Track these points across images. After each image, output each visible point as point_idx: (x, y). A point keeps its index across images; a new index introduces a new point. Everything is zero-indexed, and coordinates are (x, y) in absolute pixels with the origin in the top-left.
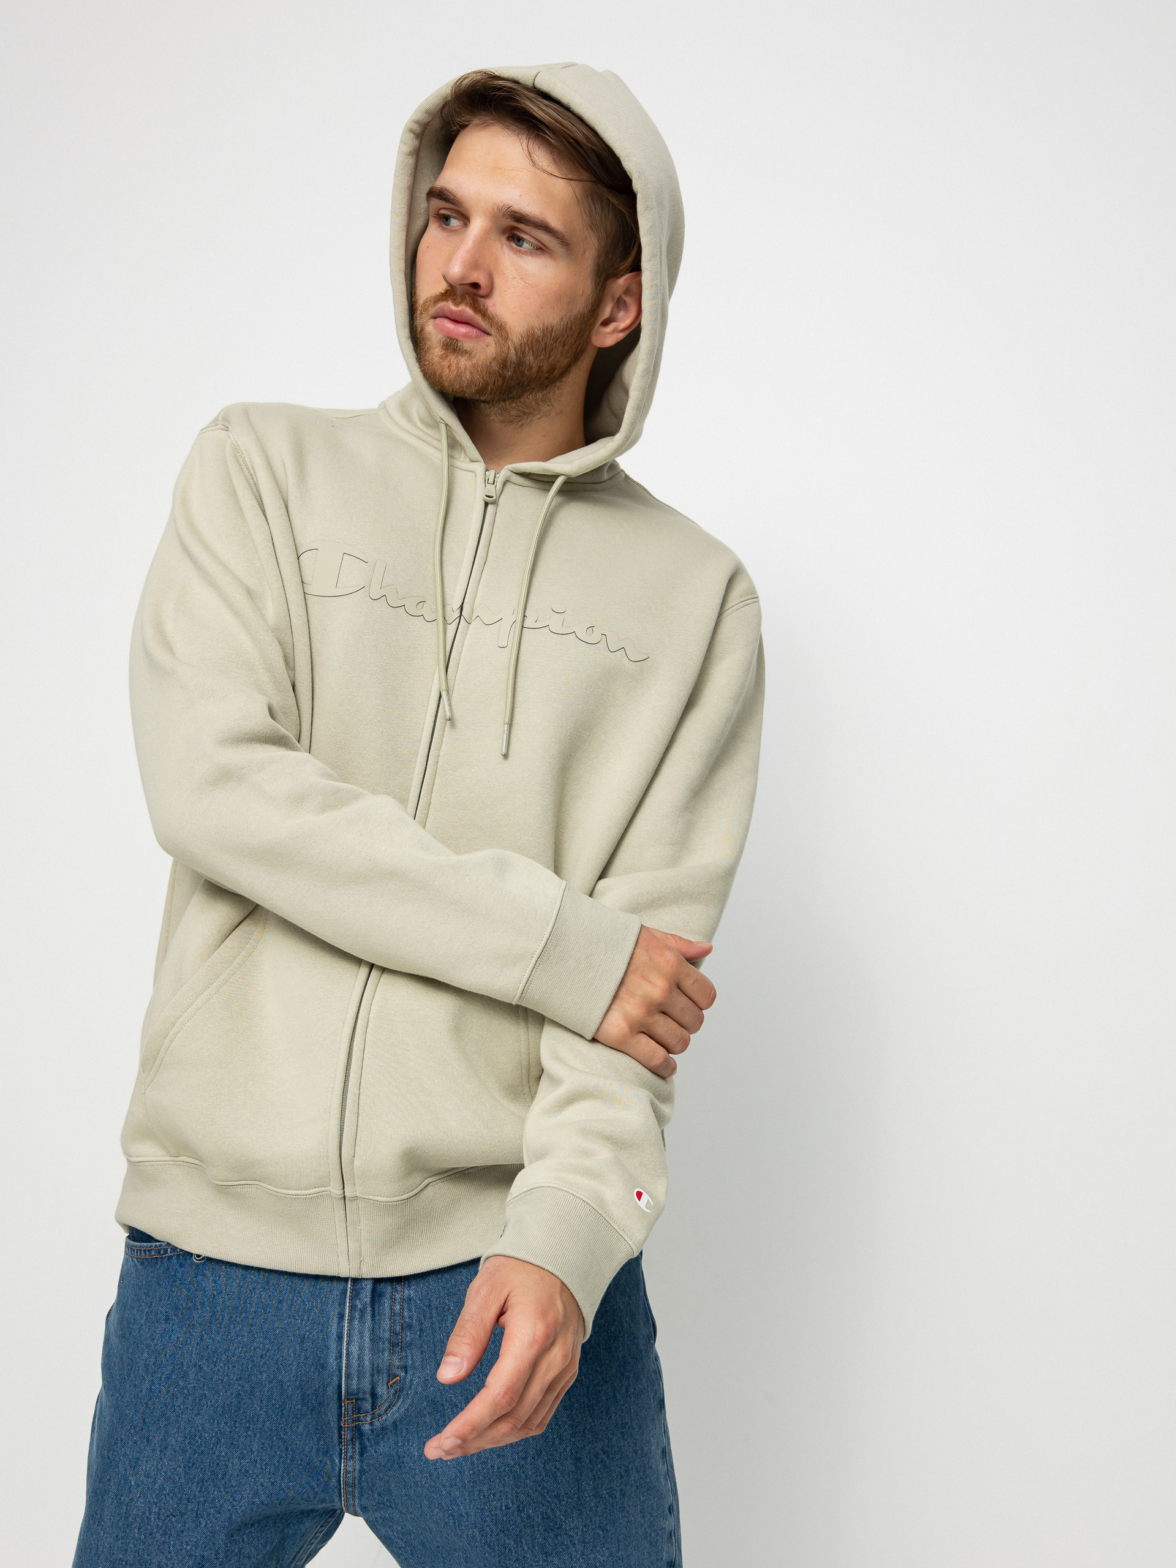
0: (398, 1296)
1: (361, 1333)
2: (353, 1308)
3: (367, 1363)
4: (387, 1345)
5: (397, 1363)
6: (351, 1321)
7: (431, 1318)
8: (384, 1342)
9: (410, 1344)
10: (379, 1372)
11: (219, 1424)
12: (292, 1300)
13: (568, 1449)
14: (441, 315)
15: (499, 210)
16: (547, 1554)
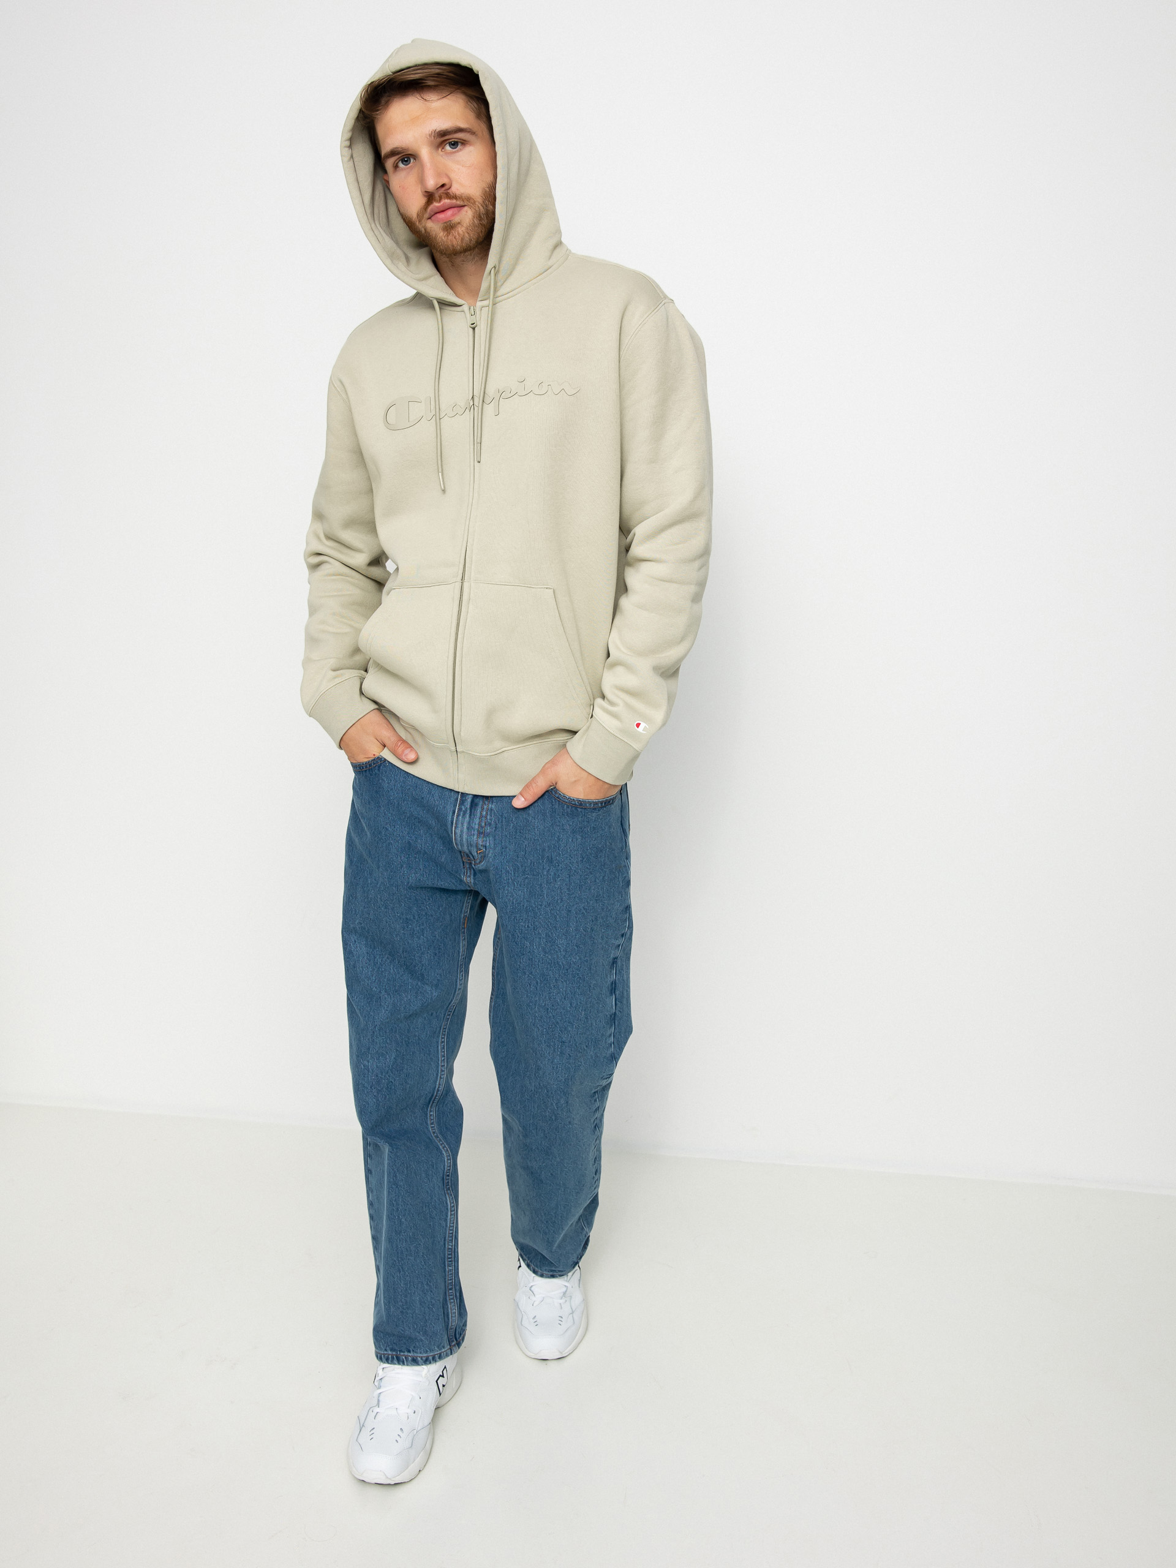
0: (485, 807)
1: (462, 824)
2: (460, 809)
3: (464, 840)
4: (476, 832)
5: (481, 843)
6: (458, 815)
7: (502, 822)
8: (474, 831)
9: (489, 834)
10: (471, 845)
11: (401, 857)
12: (429, 798)
13: (565, 906)
14: (433, 214)
15: (430, 135)
16: (545, 953)
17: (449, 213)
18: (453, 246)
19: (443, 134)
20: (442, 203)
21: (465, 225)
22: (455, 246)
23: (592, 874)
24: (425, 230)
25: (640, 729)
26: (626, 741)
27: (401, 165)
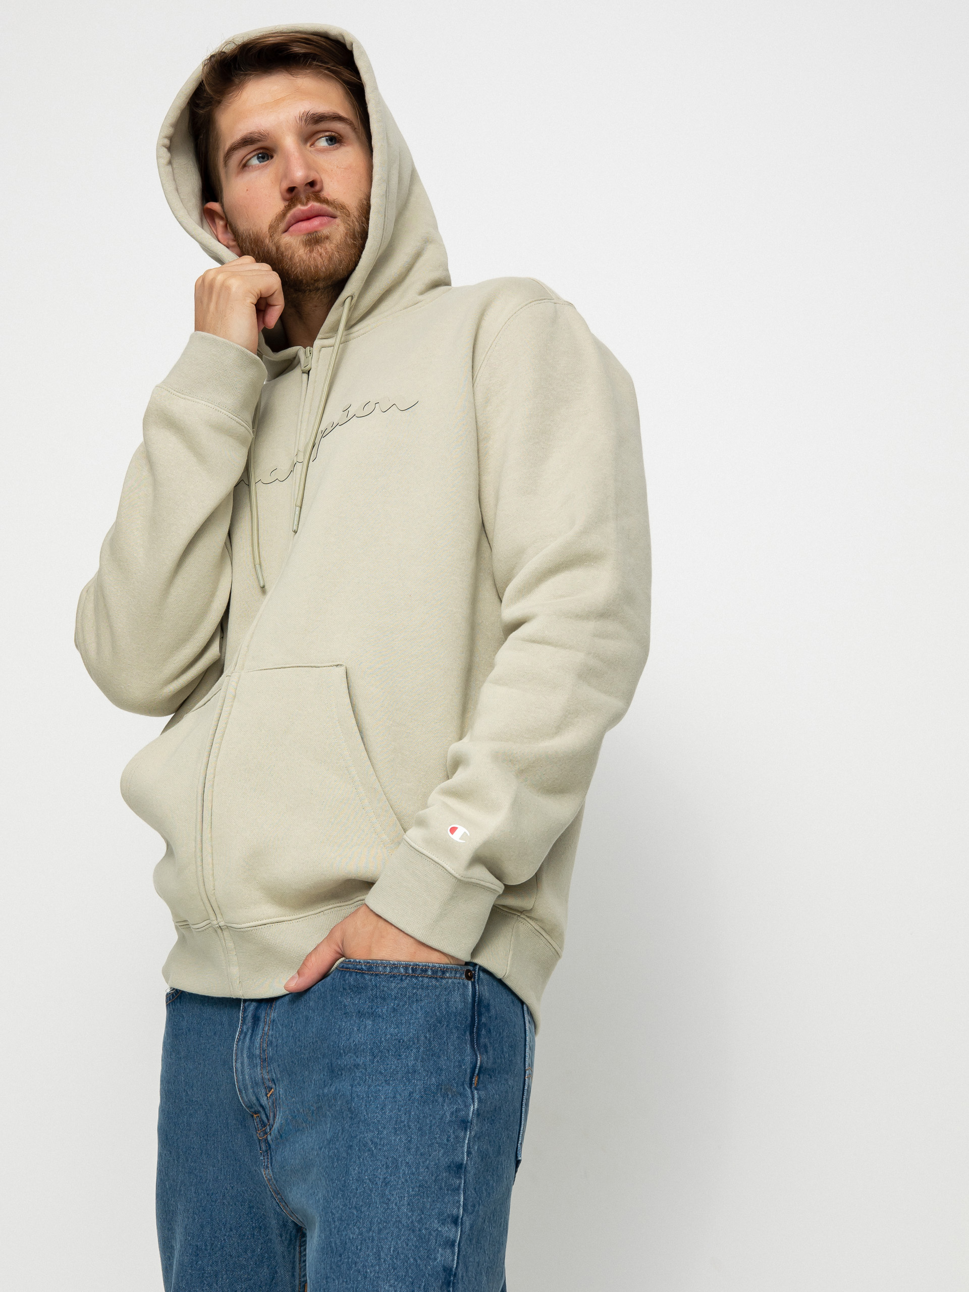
0: (268, 1018)
1: (242, 1052)
6: (238, 1040)
10: (257, 1085)
14: (292, 223)
15: (300, 119)
17: (316, 222)
18: (317, 266)
19: (318, 119)
20: (309, 205)
21: (334, 242)
22: (319, 266)
23: (389, 1084)
24: (278, 248)
25: (456, 836)
26: (437, 860)
27: (255, 162)
